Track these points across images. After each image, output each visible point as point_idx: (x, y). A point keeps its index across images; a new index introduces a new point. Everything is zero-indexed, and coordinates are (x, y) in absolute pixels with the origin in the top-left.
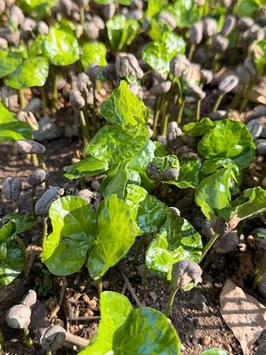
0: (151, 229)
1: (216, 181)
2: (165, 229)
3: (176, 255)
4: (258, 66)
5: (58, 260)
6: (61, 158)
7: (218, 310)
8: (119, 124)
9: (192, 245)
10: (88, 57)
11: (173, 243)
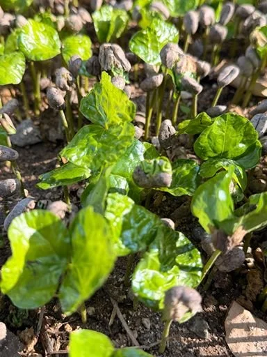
0: (139, 246)
1: (215, 186)
2: (155, 246)
3: (170, 277)
4: (262, 55)
5: (23, 290)
6: (44, 164)
7: (224, 338)
8: (101, 123)
9: (189, 264)
10: (70, 51)
11: (167, 262)
